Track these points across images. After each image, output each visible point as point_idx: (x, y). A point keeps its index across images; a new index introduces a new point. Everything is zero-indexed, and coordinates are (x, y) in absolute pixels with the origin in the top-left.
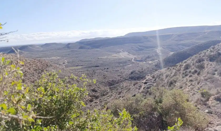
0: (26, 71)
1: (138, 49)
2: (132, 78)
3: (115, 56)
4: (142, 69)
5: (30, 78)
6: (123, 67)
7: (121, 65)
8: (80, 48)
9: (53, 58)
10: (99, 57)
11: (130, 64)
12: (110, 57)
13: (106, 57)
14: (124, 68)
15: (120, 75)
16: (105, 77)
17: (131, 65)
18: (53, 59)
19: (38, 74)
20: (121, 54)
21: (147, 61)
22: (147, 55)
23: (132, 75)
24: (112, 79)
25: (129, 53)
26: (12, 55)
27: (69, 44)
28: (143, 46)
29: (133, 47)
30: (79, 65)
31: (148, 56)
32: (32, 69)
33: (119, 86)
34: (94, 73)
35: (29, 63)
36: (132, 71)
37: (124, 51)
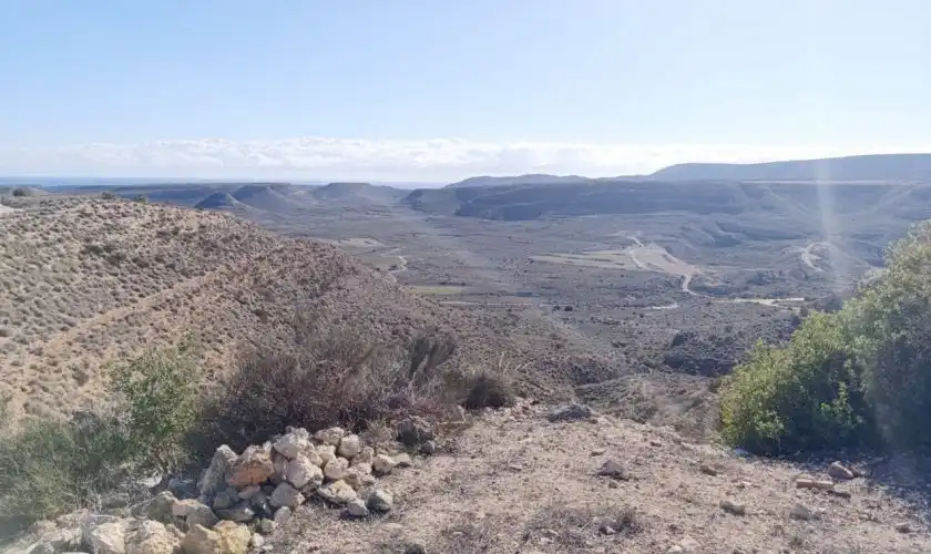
0: (270, 282)
1: (710, 238)
2: (676, 364)
3: (602, 259)
4: (728, 330)
5: (285, 310)
6: (639, 311)
7: (631, 299)
8: (458, 214)
9: (353, 242)
10: (534, 258)
11: (669, 299)
12: (580, 260)
13: (562, 259)
14: (642, 316)
15: (624, 345)
16: (559, 342)
17: (675, 306)
18: (354, 247)
19: (311, 298)
20: (631, 251)
21: (751, 297)
22: (752, 270)
23: (678, 351)
24: (590, 357)
25: (669, 250)
26: (226, 217)
27: (418, 193)
28: (736, 229)
29: (692, 226)
30: (453, 280)
31: (760, 275)
32: (289, 276)
33: (620, 388)
34: (510, 320)
35: (281, 251)
36: (677, 331)
37: (645, 242)
